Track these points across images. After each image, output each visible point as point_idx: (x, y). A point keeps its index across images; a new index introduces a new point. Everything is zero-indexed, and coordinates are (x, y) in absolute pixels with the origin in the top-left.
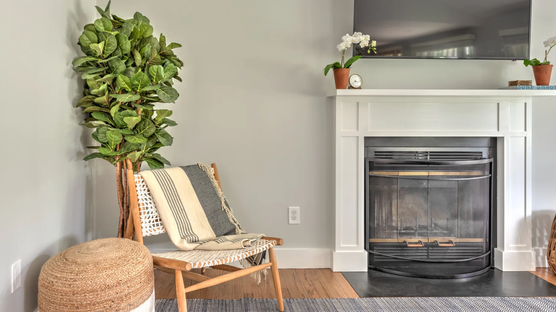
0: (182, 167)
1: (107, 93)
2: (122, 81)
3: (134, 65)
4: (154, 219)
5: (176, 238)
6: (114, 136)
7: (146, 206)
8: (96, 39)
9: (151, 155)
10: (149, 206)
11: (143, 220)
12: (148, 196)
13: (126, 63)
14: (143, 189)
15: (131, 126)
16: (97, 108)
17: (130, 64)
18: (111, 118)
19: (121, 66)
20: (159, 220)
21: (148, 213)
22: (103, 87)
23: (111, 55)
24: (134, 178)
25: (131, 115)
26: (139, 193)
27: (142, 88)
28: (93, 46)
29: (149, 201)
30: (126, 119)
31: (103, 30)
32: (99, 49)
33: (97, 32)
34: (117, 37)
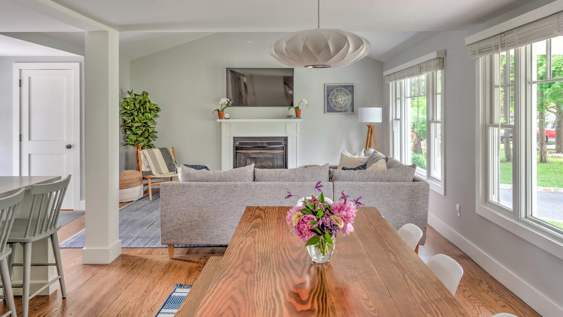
0: (159, 149)
1: (131, 122)
2: (136, 119)
3: (141, 112)
4: (147, 166)
5: (154, 172)
6: (134, 138)
7: (144, 161)
8: (127, 105)
9: (147, 144)
10: (145, 161)
11: (142, 166)
12: (145, 158)
13: (138, 112)
14: (143, 156)
15: (140, 134)
16: (128, 128)
17: (139, 112)
18: (133, 131)
19: (136, 113)
20: (149, 167)
21: (145, 164)
22: (130, 120)
23: (132, 110)
24: (141, 152)
25: (139, 130)
26: (141, 157)
27: (143, 120)
28: (126, 107)
29: (145, 160)
30: (137, 132)
31: (130, 102)
32: (128, 108)
33: (127, 102)
34: (134, 104)
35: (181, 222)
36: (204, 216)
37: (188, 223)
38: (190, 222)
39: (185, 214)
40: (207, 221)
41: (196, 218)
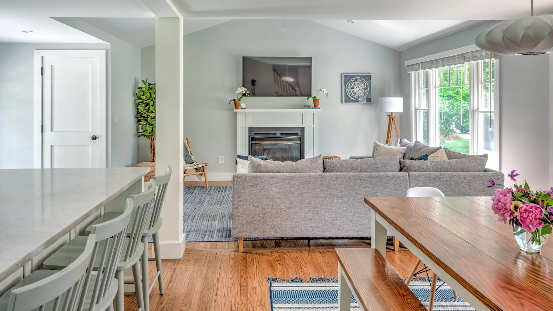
1: (147, 113)
2: (152, 109)
6: (149, 128)
8: (143, 94)
13: (153, 102)
18: (148, 122)
19: (151, 103)
23: (148, 100)
28: (141, 97)
31: (145, 91)
32: (144, 97)
33: (143, 92)
34: (150, 93)
35: (253, 215)
36: (278, 208)
37: (261, 216)
38: (263, 214)
39: (258, 206)
40: (280, 213)
41: (269, 210)
